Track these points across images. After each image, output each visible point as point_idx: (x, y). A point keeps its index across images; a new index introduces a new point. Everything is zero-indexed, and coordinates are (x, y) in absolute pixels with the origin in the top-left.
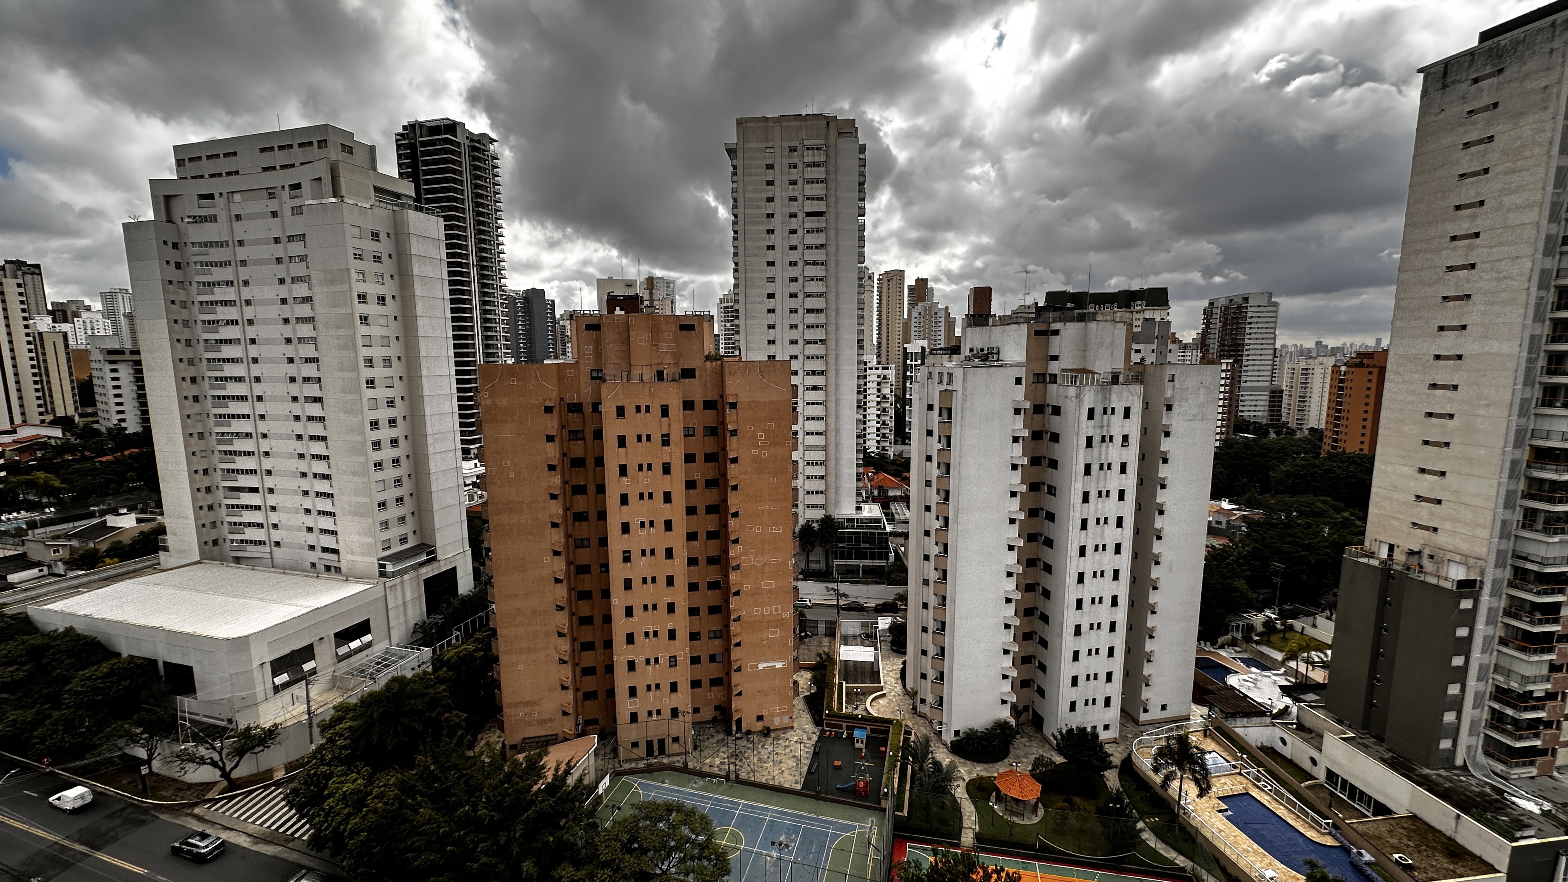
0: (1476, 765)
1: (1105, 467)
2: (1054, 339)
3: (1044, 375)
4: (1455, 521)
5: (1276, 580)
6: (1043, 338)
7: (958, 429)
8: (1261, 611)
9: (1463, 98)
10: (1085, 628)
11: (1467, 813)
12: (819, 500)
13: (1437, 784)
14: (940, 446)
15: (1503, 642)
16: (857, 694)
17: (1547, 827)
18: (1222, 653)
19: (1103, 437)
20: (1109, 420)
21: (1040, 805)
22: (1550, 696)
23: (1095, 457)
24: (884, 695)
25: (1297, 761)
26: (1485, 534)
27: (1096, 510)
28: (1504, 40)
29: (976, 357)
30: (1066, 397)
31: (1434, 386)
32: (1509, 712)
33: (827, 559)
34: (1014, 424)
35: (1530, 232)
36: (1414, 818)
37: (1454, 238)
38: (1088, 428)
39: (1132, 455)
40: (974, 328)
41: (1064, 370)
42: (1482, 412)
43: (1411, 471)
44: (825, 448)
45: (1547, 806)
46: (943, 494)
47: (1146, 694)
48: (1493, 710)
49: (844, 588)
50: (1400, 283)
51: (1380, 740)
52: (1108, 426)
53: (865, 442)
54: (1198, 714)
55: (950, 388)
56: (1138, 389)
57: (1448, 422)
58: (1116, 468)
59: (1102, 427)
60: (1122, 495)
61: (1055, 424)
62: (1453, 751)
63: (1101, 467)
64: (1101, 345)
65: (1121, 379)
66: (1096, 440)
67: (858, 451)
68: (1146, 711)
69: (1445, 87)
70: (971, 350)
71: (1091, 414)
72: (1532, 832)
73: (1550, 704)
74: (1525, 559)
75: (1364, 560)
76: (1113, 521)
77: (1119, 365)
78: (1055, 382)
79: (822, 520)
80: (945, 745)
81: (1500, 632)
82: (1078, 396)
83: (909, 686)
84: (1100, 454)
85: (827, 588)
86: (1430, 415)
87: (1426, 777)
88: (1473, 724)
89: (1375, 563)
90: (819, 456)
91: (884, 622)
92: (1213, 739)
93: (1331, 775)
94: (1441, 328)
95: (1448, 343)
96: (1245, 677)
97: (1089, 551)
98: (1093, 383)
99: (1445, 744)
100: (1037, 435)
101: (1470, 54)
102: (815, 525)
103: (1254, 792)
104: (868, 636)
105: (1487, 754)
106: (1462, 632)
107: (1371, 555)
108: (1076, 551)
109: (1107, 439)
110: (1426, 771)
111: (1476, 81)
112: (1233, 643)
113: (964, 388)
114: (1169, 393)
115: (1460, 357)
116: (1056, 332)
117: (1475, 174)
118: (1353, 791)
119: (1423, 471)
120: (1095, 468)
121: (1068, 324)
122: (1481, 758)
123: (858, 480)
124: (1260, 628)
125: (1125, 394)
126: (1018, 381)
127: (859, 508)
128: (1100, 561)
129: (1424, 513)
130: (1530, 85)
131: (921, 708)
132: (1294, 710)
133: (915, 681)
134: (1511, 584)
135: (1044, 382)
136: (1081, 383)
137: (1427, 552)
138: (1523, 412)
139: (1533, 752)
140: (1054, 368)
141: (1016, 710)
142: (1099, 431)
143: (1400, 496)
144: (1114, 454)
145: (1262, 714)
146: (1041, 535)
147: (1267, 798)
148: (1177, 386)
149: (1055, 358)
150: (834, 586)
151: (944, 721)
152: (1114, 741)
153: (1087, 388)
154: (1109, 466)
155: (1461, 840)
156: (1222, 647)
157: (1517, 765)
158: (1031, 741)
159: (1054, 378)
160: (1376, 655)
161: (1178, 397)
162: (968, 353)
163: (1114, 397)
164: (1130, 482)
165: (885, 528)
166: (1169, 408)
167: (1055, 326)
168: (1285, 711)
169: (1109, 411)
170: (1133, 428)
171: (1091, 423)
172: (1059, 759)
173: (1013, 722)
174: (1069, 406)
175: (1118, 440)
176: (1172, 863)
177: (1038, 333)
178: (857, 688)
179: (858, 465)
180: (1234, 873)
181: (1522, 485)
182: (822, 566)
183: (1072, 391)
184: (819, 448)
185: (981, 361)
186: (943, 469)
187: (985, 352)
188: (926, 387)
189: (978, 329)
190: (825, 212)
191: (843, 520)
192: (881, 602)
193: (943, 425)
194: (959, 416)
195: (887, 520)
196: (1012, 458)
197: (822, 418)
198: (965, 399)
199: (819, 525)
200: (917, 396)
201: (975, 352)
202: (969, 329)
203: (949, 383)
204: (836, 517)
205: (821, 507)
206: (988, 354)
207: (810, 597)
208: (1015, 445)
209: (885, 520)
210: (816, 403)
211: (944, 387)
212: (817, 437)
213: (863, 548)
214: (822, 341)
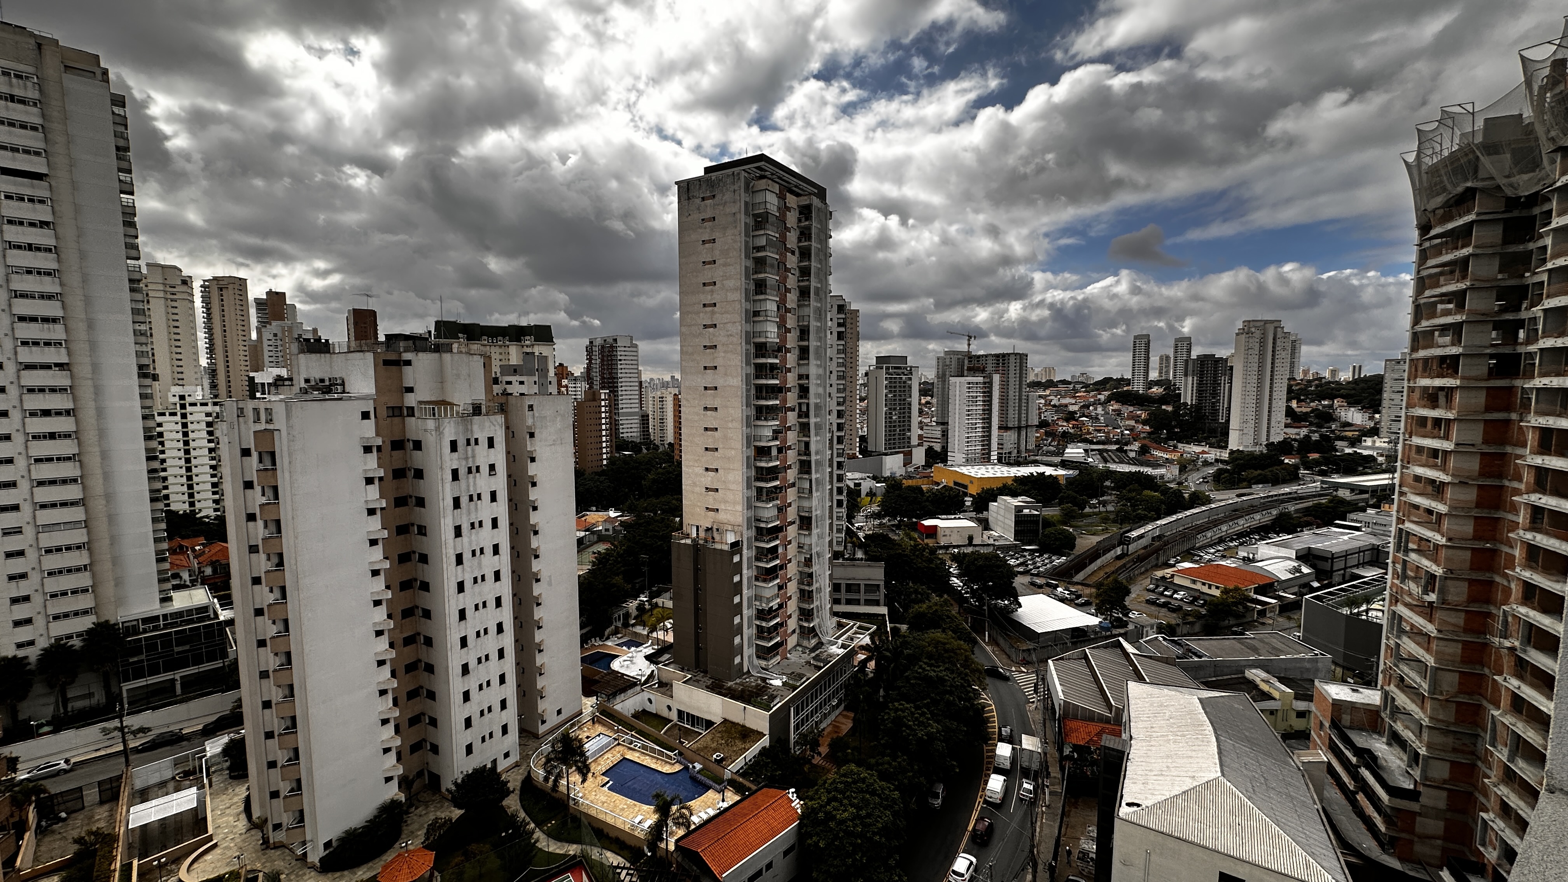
0: (754, 666)
1: (475, 498)
2: (407, 369)
3: (401, 408)
4: (726, 502)
5: (645, 569)
6: (394, 368)
7: (287, 475)
8: (636, 597)
9: (698, 209)
10: (473, 664)
11: (749, 703)
12: (85, 602)
13: (735, 690)
14: (264, 500)
15: (757, 579)
16: (161, 866)
17: (785, 692)
18: (609, 643)
19: (470, 469)
20: (473, 451)
21: (436, 874)
22: (781, 606)
23: (463, 488)
24: (215, 846)
25: (659, 713)
26: (739, 508)
27: (470, 543)
28: (714, 175)
29: (314, 388)
30: (426, 430)
31: (706, 409)
32: (764, 624)
33: (107, 687)
34: (365, 464)
35: (737, 306)
36: (725, 721)
37: (704, 305)
38: (452, 461)
39: (500, 483)
40: (308, 356)
41: (421, 402)
42: (730, 425)
43: (701, 471)
44: (87, 524)
45: (785, 678)
46: (275, 560)
47: (542, 706)
48: (758, 626)
49: (133, 721)
50: (682, 335)
51: (705, 672)
52: (474, 457)
53: (168, 505)
54: (589, 704)
55: (271, 427)
56: (500, 419)
57: (715, 433)
58: (486, 497)
59: (467, 458)
60: (495, 523)
61: (418, 459)
62: (741, 664)
63: (471, 498)
64: (458, 376)
65: (484, 410)
66: (462, 472)
67: (155, 520)
68: (543, 722)
69: (689, 199)
70: (307, 381)
71: (454, 446)
72: (778, 700)
73: (781, 611)
74: (759, 520)
75: (683, 541)
76: (489, 551)
77: (480, 396)
78: (413, 416)
79: (89, 632)
80: (313, 867)
81: (755, 573)
82: (437, 428)
83: (256, 813)
84: (468, 486)
85: (104, 731)
86: (706, 429)
87: (729, 688)
88: (749, 639)
89: (689, 541)
90: (79, 536)
91: (214, 747)
92: (600, 723)
93: (680, 713)
94: (705, 368)
95: (709, 379)
96: (625, 658)
97: (468, 585)
98: (452, 415)
99: (737, 660)
100: (399, 474)
101: (698, 179)
102: (76, 643)
103: (630, 756)
104: (187, 774)
105: (758, 657)
106: (736, 579)
107: (688, 536)
108: (454, 588)
109: (474, 470)
110: (730, 684)
111: (703, 199)
112: (616, 632)
113: (289, 427)
114: (530, 422)
115: (716, 388)
116: (408, 363)
117: (709, 263)
118: (694, 720)
119: (707, 469)
120: (464, 500)
121: (420, 354)
122: (756, 661)
123: (158, 561)
124: (634, 613)
125: (487, 424)
126: (365, 415)
127: (166, 599)
128: (480, 594)
129: (711, 500)
130: (728, 210)
131: (275, 837)
132: (656, 672)
133: (262, 806)
134: (756, 540)
135: (401, 415)
136: (440, 415)
137: (715, 527)
138: (748, 425)
139: (778, 645)
140: (410, 400)
141: (405, 783)
142: (464, 463)
143: (697, 489)
144: (483, 484)
145: (634, 684)
146: (416, 580)
147: (637, 754)
148: (537, 415)
149: (410, 390)
150: (116, 723)
151: (308, 838)
152: (517, 765)
153: (447, 420)
154: (479, 497)
155: (748, 724)
156: (608, 638)
157: (771, 658)
158: (427, 807)
159: (411, 411)
160: (697, 610)
161: (538, 424)
162: (303, 384)
163: (475, 428)
164: (501, 509)
165: (216, 616)
166: (532, 435)
167: (407, 356)
168: (651, 676)
169: (473, 442)
170: (499, 456)
171: (455, 455)
172: (457, 813)
173: (402, 797)
174: (430, 441)
175: (485, 469)
176: (565, 856)
177: (387, 363)
178: (159, 859)
179: (156, 540)
180: (612, 834)
181: (753, 473)
182: (99, 697)
183: (431, 424)
184: (72, 525)
185: (323, 393)
186: (272, 527)
187: (327, 383)
188: (236, 427)
189: (314, 356)
190: (46, 175)
191: (135, 623)
192: (214, 718)
193: (264, 473)
194: (286, 460)
195: (221, 605)
196: (366, 502)
197: (75, 481)
198: (292, 439)
199: (84, 640)
200: (226, 440)
201: (313, 383)
202: (301, 356)
203: (269, 421)
204: (120, 620)
205: (86, 612)
206: (331, 385)
207: (67, 755)
208: (368, 487)
209: (218, 606)
210: (59, 459)
211: (262, 426)
212: (65, 510)
213: (178, 653)
214: (60, 366)
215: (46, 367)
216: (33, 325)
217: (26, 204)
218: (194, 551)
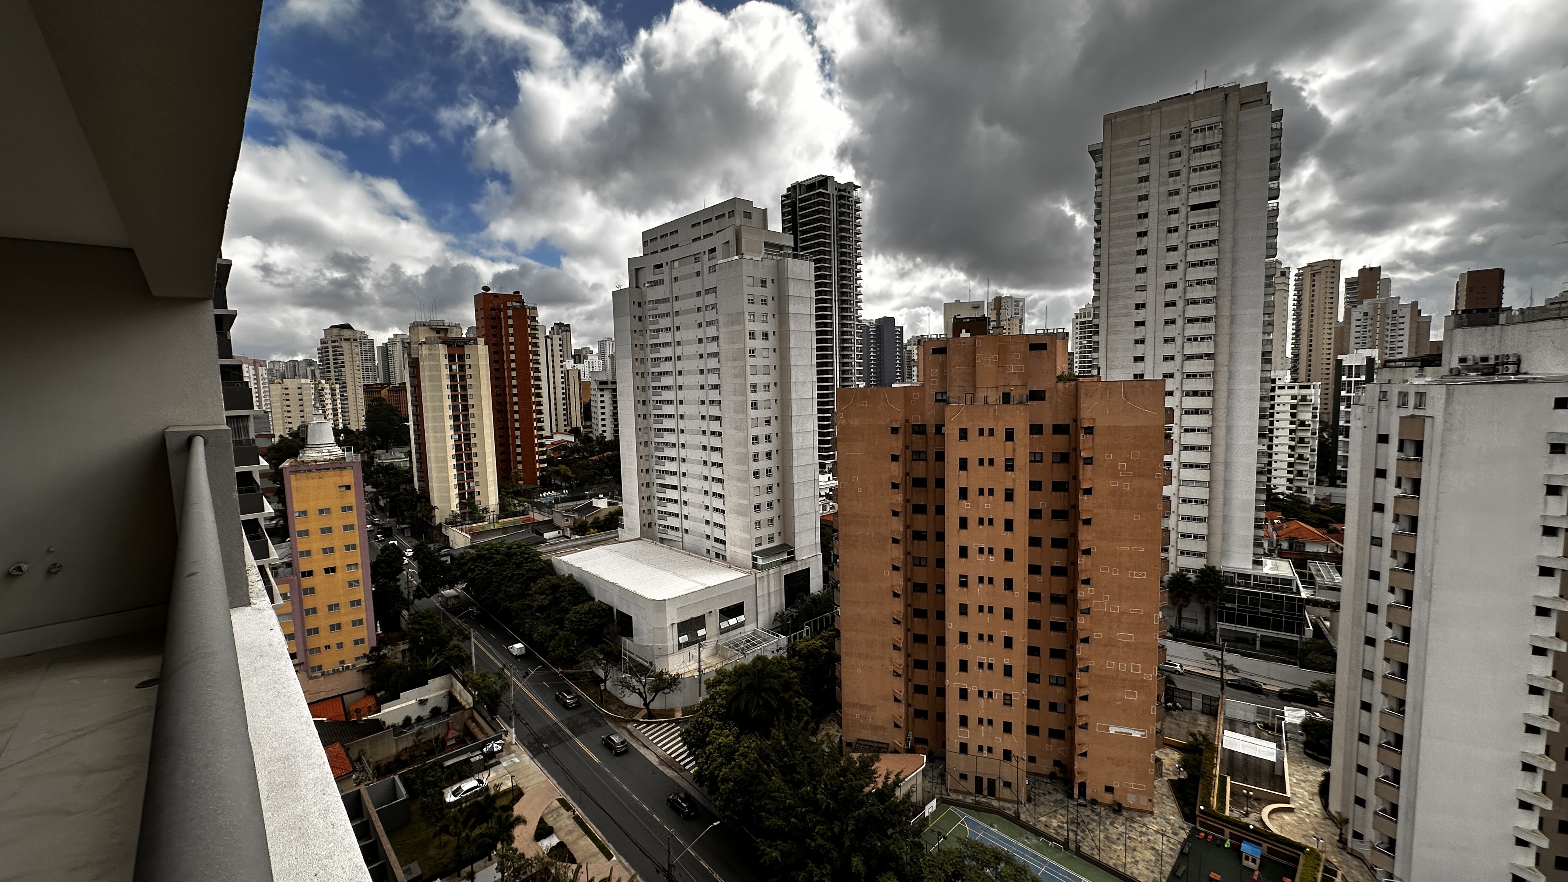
7: (1435, 468)
12: (1199, 546)
14: (1399, 492)
16: (1248, 797)
24: (1291, 810)
29: (1470, 369)
33: (1207, 619)
34: (1551, 466)
40: (1468, 330)
44: (1210, 484)
46: (1403, 559)
49: (1231, 659)
53: (1269, 480)
55: (1420, 413)
67: (1258, 491)
70: (1462, 360)
79: (1202, 571)
83: (1335, 807)
85: (1206, 654)
90: (1201, 493)
91: (1294, 715)
102: (1192, 576)
104: (1266, 727)
113: (1448, 413)
123: (1257, 527)
126: (1561, 403)
127: (1257, 563)
131: (1355, 845)
150: (1218, 654)
162: (1455, 364)
165: (1299, 592)
178: (1249, 790)
179: (1257, 509)
182: (1200, 627)
184: (1200, 483)
185: (1483, 374)
186: (1405, 523)
187: (1492, 362)
188: (1375, 411)
189: (1476, 330)
190: (1218, 202)
191: (1232, 575)
192: (1290, 687)
193: (1406, 463)
194: (1437, 451)
195: (1302, 582)
196: (1544, 517)
197: (1206, 448)
198: (1448, 428)
199: (1197, 576)
200: (1359, 424)
201: (1470, 363)
202: (1459, 330)
203: (1419, 406)
204: (1223, 569)
205: (1201, 555)
206: (1496, 364)
207: (1181, 662)
208: (1551, 498)
209: (1299, 582)
210: (1199, 430)
211: (1410, 411)
212: (1197, 471)
213: (1262, 613)
214: (1209, 356)
215: (1199, 357)
216: (1196, 325)
217: (1204, 230)
218: (1273, 523)
